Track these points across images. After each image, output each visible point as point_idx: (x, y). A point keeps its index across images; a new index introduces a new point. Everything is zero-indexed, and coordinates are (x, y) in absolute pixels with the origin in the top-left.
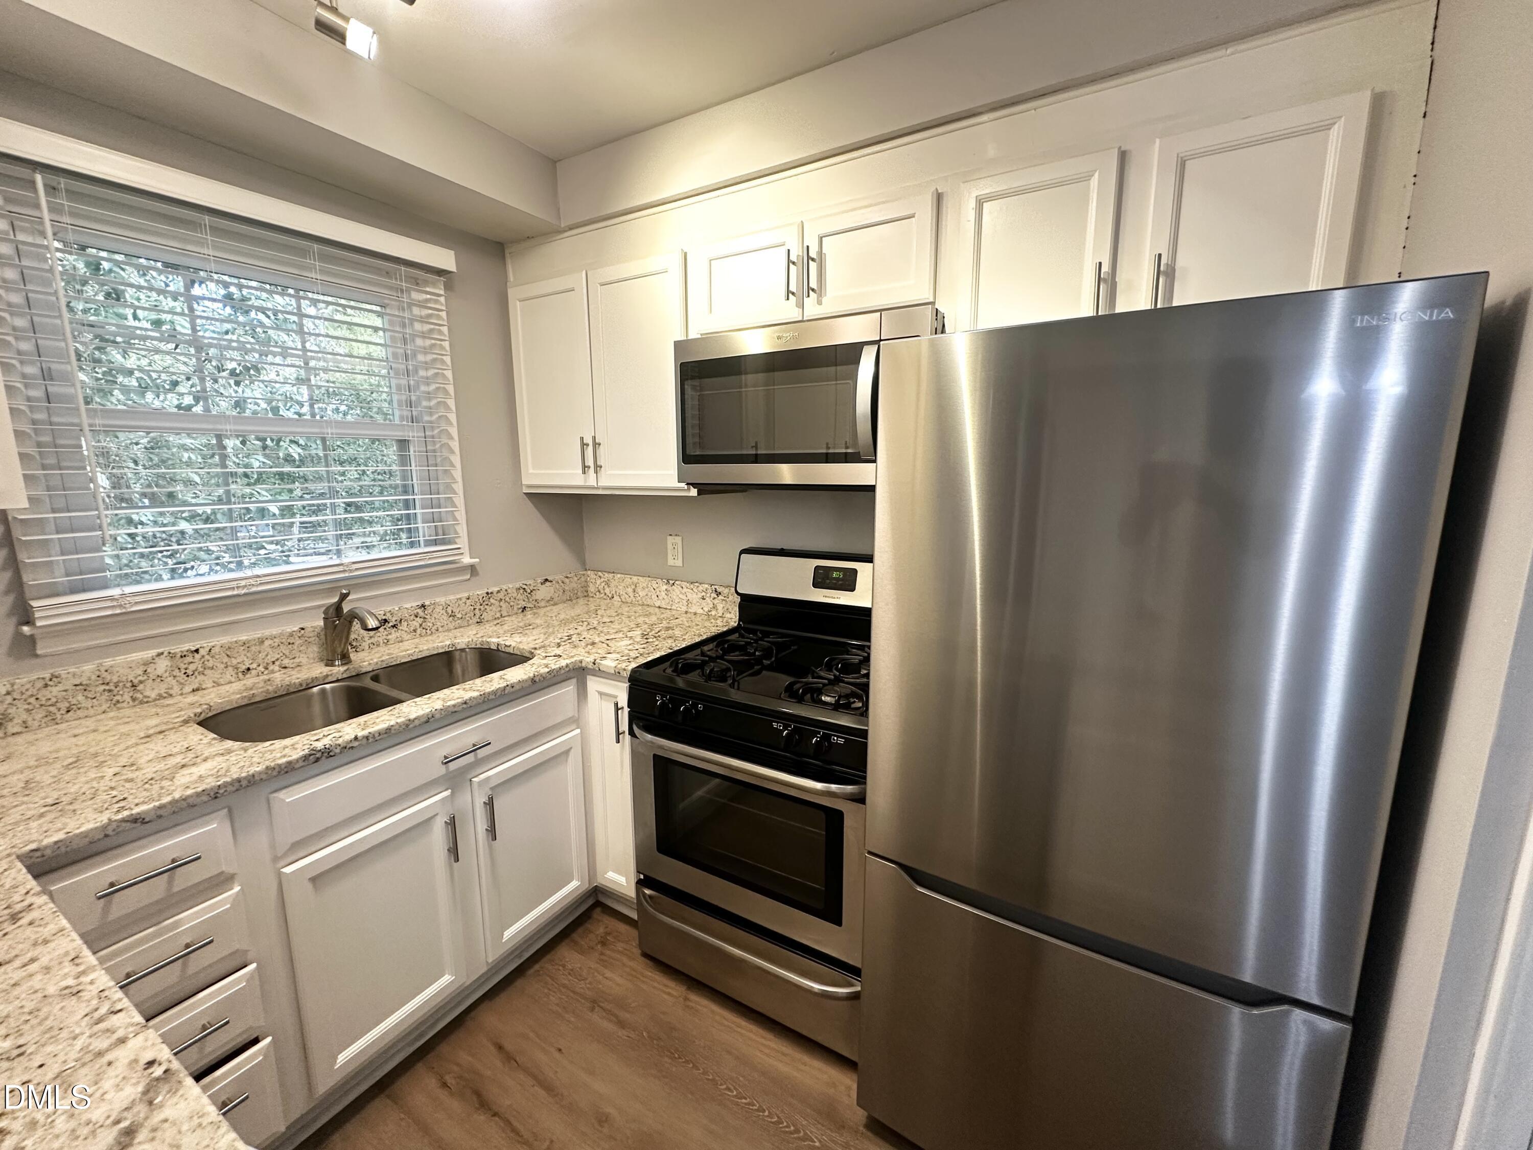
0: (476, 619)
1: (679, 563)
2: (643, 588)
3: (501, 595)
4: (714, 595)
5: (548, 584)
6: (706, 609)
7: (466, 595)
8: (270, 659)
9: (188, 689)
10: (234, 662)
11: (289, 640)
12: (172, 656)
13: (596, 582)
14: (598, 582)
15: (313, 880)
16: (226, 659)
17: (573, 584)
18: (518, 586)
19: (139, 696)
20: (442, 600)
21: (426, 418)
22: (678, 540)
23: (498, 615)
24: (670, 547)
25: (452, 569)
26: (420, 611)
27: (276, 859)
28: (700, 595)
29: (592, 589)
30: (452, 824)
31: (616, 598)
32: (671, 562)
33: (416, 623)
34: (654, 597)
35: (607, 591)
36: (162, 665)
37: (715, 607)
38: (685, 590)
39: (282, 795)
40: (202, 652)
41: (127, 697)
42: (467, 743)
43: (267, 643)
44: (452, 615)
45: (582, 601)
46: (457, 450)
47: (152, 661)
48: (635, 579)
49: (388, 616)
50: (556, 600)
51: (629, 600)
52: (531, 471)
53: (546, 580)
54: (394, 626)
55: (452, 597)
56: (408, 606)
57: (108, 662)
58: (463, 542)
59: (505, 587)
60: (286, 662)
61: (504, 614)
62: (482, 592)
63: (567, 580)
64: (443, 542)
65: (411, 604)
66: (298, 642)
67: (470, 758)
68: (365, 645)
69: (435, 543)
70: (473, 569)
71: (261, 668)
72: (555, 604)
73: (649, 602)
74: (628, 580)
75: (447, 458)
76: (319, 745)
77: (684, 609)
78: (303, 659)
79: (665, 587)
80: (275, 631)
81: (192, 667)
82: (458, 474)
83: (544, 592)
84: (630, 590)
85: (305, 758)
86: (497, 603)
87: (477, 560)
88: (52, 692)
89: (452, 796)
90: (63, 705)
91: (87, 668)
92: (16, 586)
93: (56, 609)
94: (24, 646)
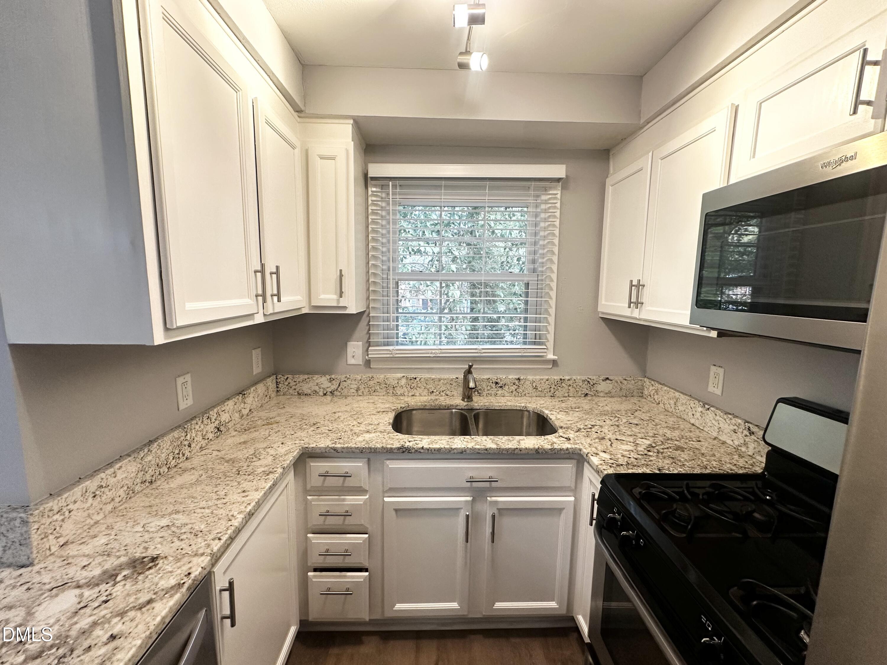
0: (550, 394)
1: (718, 392)
2: (683, 404)
3: (570, 382)
4: (746, 432)
5: (608, 381)
6: (736, 443)
7: (547, 377)
8: (441, 389)
9: (410, 394)
10: (428, 387)
11: (451, 382)
12: (407, 378)
13: (650, 388)
14: (651, 388)
15: (396, 510)
16: (425, 385)
17: (630, 385)
18: (584, 379)
19: (394, 392)
20: (530, 377)
21: (540, 269)
22: (721, 371)
23: (566, 395)
24: (712, 374)
25: (540, 360)
26: (517, 382)
27: (384, 492)
28: (732, 427)
29: (646, 392)
30: (469, 515)
31: (661, 405)
32: (711, 389)
33: (513, 388)
34: (690, 414)
35: (656, 397)
36: (403, 381)
37: (745, 444)
38: (718, 418)
39: (388, 462)
40: (418, 379)
42: (486, 475)
43: (442, 381)
44: (536, 388)
45: (635, 400)
46: (555, 288)
47: (399, 379)
48: (677, 394)
49: (499, 381)
50: (613, 394)
51: (670, 410)
52: (603, 302)
53: (607, 379)
54: (501, 387)
55: (538, 377)
56: (510, 377)
57: (388, 375)
58: (550, 345)
59: (574, 378)
60: (448, 392)
61: (571, 395)
62: (557, 378)
63: (625, 382)
64: (540, 344)
65: (513, 376)
66: (454, 384)
68: (485, 393)
69: (535, 343)
70: (554, 363)
71: (438, 393)
72: (612, 397)
73: (685, 417)
74: (672, 393)
75: (548, 293)
76: (407, 444)
77: (715, 434)
78: (455, 394)
79: (700, 409)
80: (446, 376)
81: (413, 385)
82: (553, 303)
83: (603, 387)
84: (672, 402)
85: (399, 449)
86: (567, 387)
87: (556, 357)
88: (371, 383)
89: (473, 500)
90: (373, 389)
91: (382, 376)
92: (369, 341)
93: (373, 351)
94: (368, 363)
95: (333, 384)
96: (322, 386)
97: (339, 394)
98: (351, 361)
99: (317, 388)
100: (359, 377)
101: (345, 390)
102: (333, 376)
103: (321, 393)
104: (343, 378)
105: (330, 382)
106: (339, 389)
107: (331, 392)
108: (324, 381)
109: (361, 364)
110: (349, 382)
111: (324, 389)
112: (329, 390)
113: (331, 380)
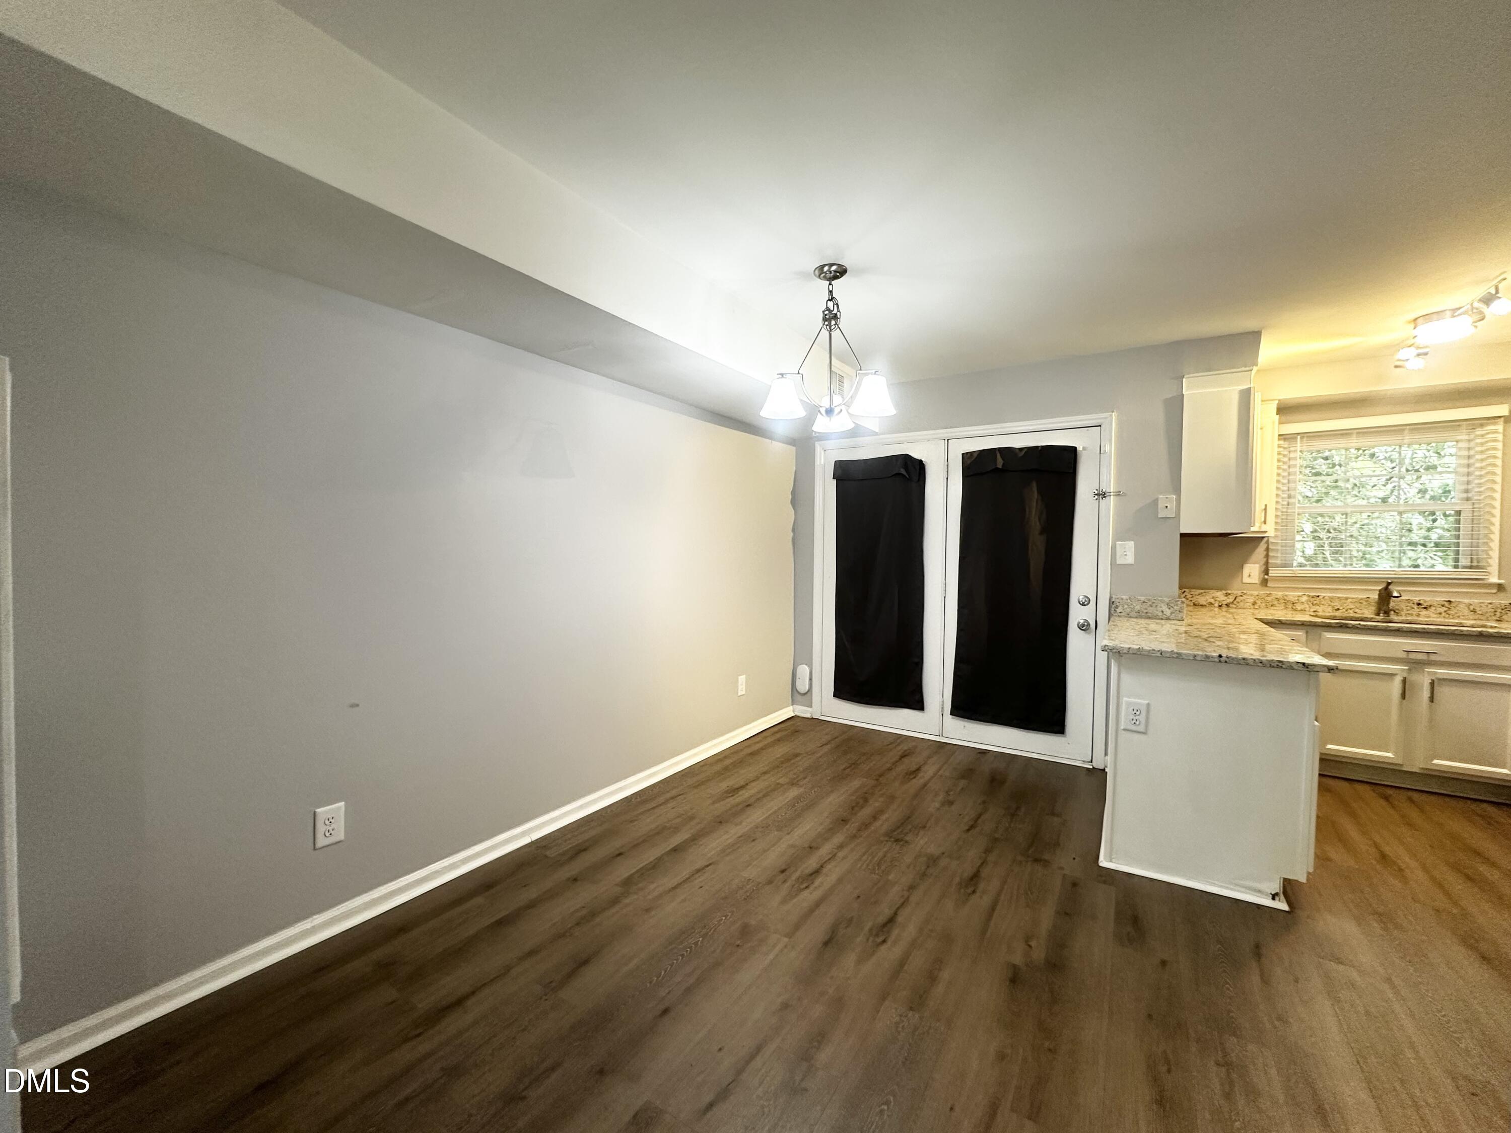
7: (1490, 601)
8: (1348, 607)
9: (1312, 610)
10: (1333, 604)
11: (1359, 601)
12: (1309, 596)
16: (1329, 603)
19: (1294, 607)
20: (1466, 601)
21: (1476, 498)
25: (1478, 583)
26: (1447, 604)
30: (1404, 681)
33: (1442, 609)
36: (1304, 599)
40: (1320, 597)
41: (1290, 607)
42: (1424, 650)
43: (1350, 600)
44: (1474, 611)
46: (1498, 515)
47: (1301, 596)
49: (1422, 602)
54: (1425, 608)
55: (1477, 601)
56: (1438, 599)
57: (1287, 593)
58: (1493, 570)
62: (1505, 602)
64: (1478, 567)
65: (1441, 599)
66: (1365, 603)
67: (1423, 657)
69: (1470, 567)
70: (1500, 586)
71: (1344, 610)
75: (1488, 519)
80: (1354, 596)
81: (1315, 602)
82: (1496, 528)
87: (1503, 581)
88: (1269, 599)
89: (1410, 670)
90: (1271, 604)
91: (1280, 593)
92: (1267, 563)
93: (1273, 572)
94: (1264, 582)
95: (1229, 598)
96: (1218, 599)
97: (1235, 606)
98: (1246, 579)
99: (1212, 601)
100: (1256, 593)
101: (1241, 604)
102: (1229, 592)
103: (1216, 605)
104: (1239, 593)
105: (1226, 596)
106: (1235, 602)
107: (1226, 605)
108: (1220, 595)
109: (1257, 582)
110: (1245, 597)
111: (1219, 601)
112: (1225, 603)
113: (1227, 595)
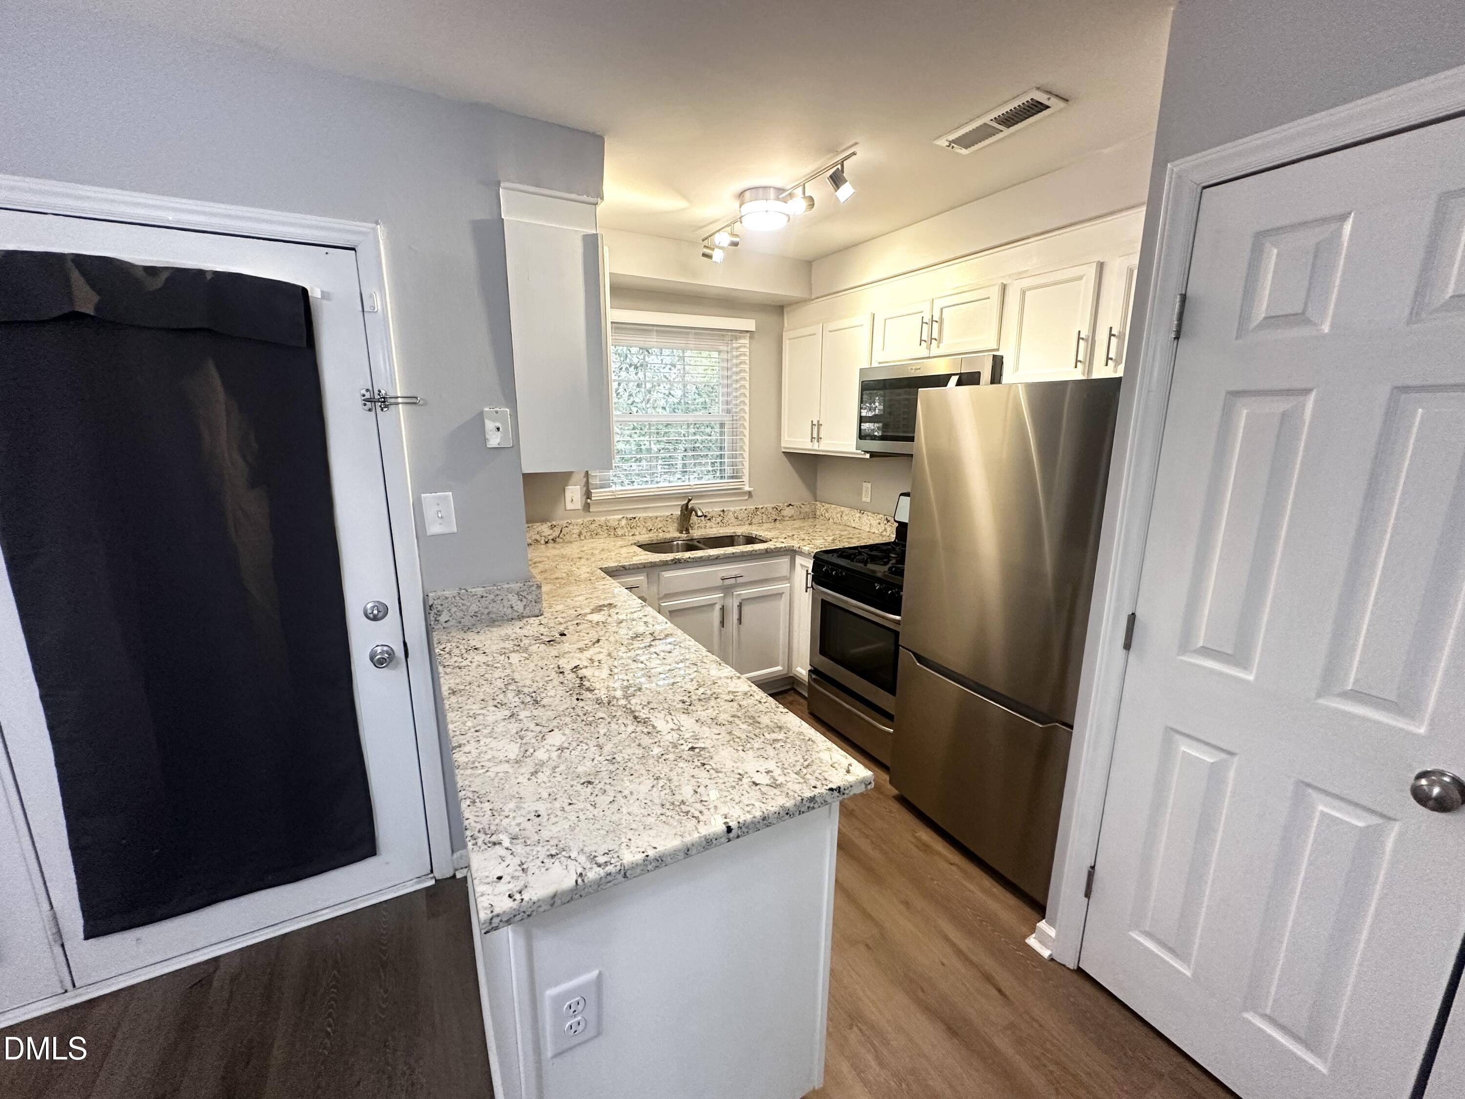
0: (748, 522)
1: (868, 500)
2: (847, 515)
3: (763, 510)
4: (886, 522)
5: (791, 507)
6: (880, 531)
7: (745, 508)
8: (659, 527)
9: (631, 534)
10: (647, 525)
11: (666, 519)
12: (627, 519)
13: (821, 509)
14: (822, 509)
15: (670, 612)
16: (644, 524)
17: (806, 509)
18: (773, 506)
19: (616, 532)
20: (732, 509)
21: (734, 410)
22: (869, 485)
23: (761, 521)
24: (864, 488)
25: (738, 492)
26: (722, 513)
27: (659, 599)
28: (878, 521)
29: (818, 513)
30: (722, 608)
31: (831, 520)
32: (864, 499)
33: (719, 520)
34: (852, 521)
35: (827, 515)
36: (624, 522)
37: (885, 530)
38: (869, 517)
39: (663, 573)
40: (637, 519)
41: (612, 534)
42: (733, 574)
43: (659, 519)
44: (737, 518)
45: (811, 520)
46: (747, 427)
47: (620, 520)
48: (843, 508)
49: (707, 514)
50: (795, 517)
51: (838, 522)
52: (786, 439)
53: (790, 505)
54: (709, 519)
55: (738, 508)
56: (716, 510)
57: (608, 518)
58: (746, 479)
59: (766, 506)
60: (665, 529)
61: (764, 521)
62: (753, 507)
63: (802, 506)
64: (736, 477)
65: (718, 509)
66: (670, 520)
67: (733, 581)
68: (696, 527)
69: (732, 477)
70: (750, 494)
71: (655, 530)
72: (794, 520)
73: (849, 524)
74: (838, 510)
75: (742, 432)
76: (677, 557)
77: (868, 530)
78: (671, 529)
79: (858, 515)
80: (662, 514)
81: (632, 525)
82: (747, 440)
83: (788, 512)
84: (839, 515)
85: (672, 560)
86: (760, 515)
87: (752, 489)
88: (593, 527)
89: (724, 597)
90: (595, 532)
91: (603, 519)
92: (587, 484)
93: (596, 494)
94: (587, 507)
95: (554, 531)
96: (543, 534)
97: (561, 540)
98: (569, 506)
99: (538, 537)
100: (580, 521)
101: (568, 537)
102: (554, 523)
103: (543, 542)
104: (564, 523)
105: (552, 529)
106: (561, 536)
107: (553, 539)
108: (545, 528)
109: (580, 508)
110: (571, 527)
111: (545, 537)
112: (551, 537)
113: (552, 527)
